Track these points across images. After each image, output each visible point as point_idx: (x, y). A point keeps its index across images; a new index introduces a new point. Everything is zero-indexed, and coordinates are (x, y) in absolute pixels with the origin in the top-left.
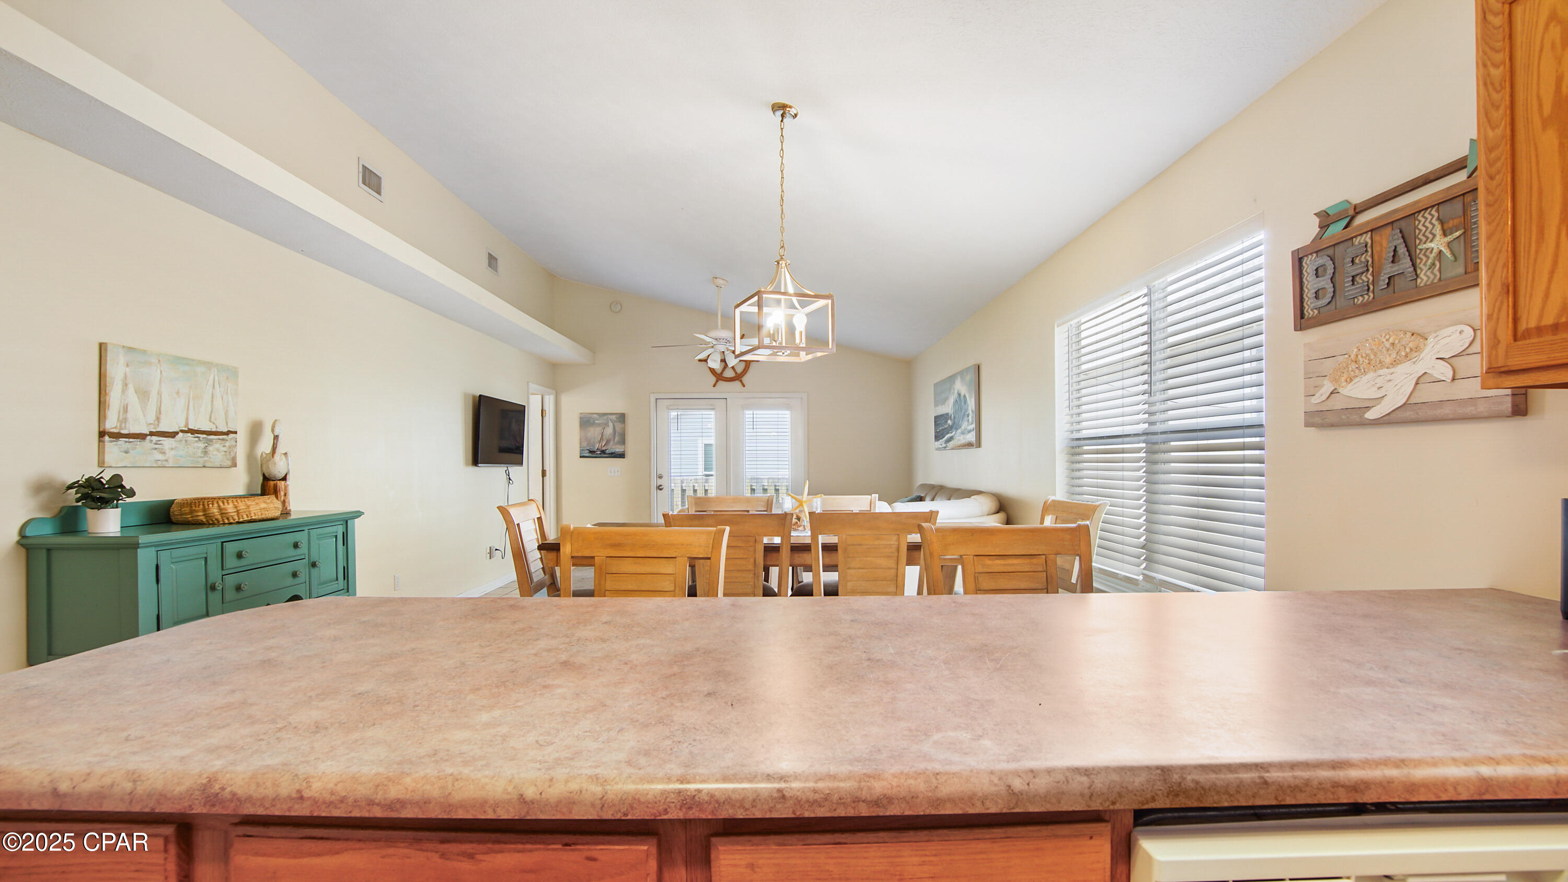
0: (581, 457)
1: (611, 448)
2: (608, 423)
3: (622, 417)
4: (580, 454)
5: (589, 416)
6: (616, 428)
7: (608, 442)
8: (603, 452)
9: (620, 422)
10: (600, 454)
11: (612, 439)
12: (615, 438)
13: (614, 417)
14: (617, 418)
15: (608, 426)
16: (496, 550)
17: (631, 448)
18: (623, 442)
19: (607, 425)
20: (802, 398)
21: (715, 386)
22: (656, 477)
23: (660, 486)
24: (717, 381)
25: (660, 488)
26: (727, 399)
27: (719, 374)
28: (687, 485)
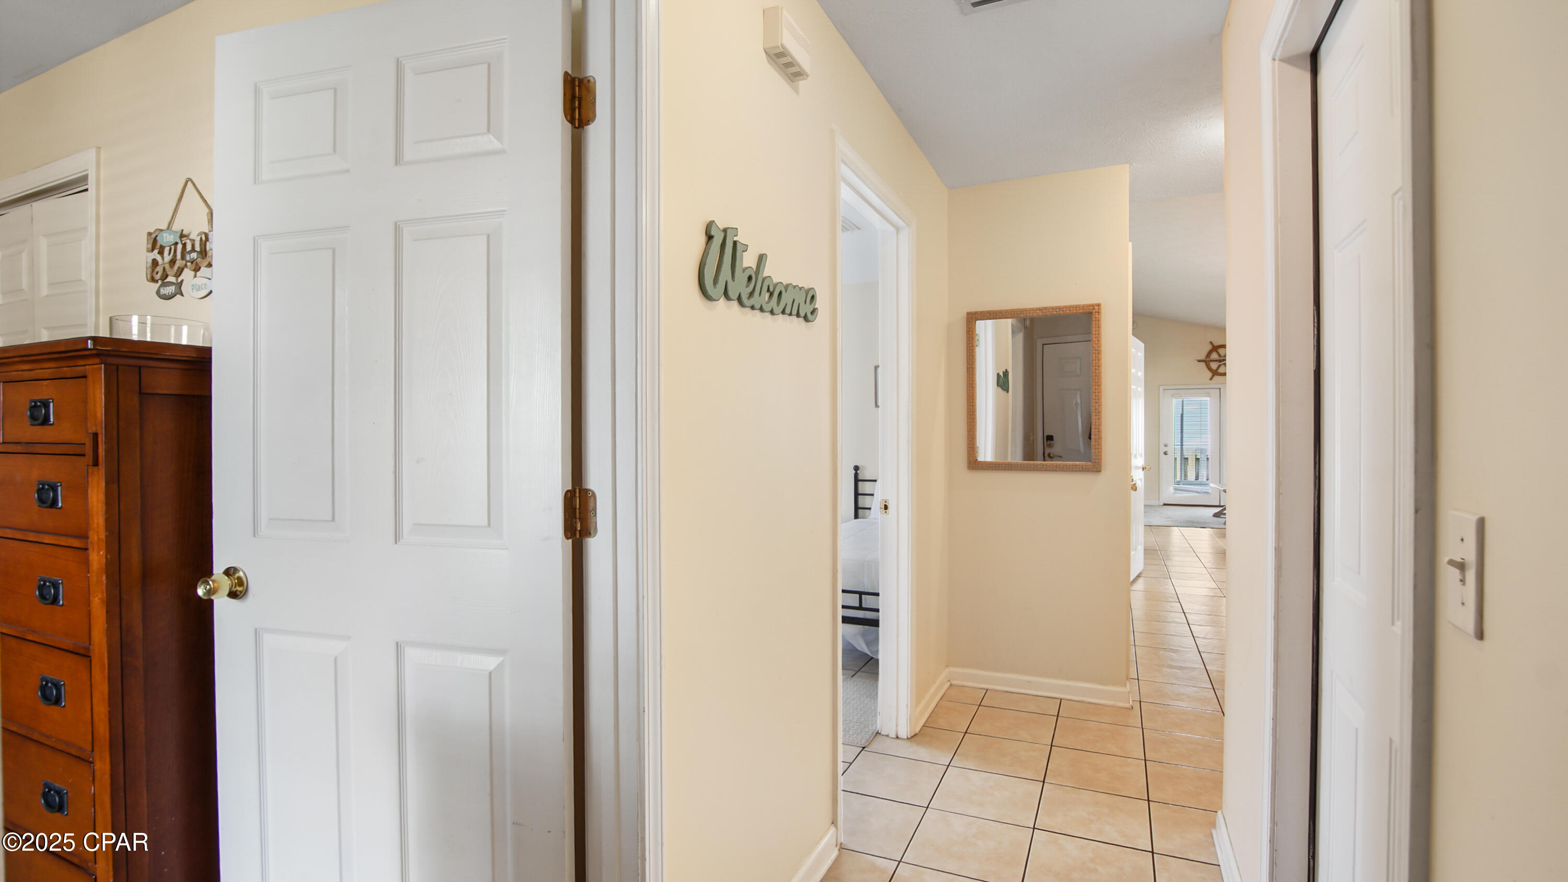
21: (1211, 379)
22: (1163, 446)
23: (1166, 452)
24: (1213, 376)
25: (1165, 453)
26: (1221, 389)
27: (1215, 371)
28: (1185, 457)
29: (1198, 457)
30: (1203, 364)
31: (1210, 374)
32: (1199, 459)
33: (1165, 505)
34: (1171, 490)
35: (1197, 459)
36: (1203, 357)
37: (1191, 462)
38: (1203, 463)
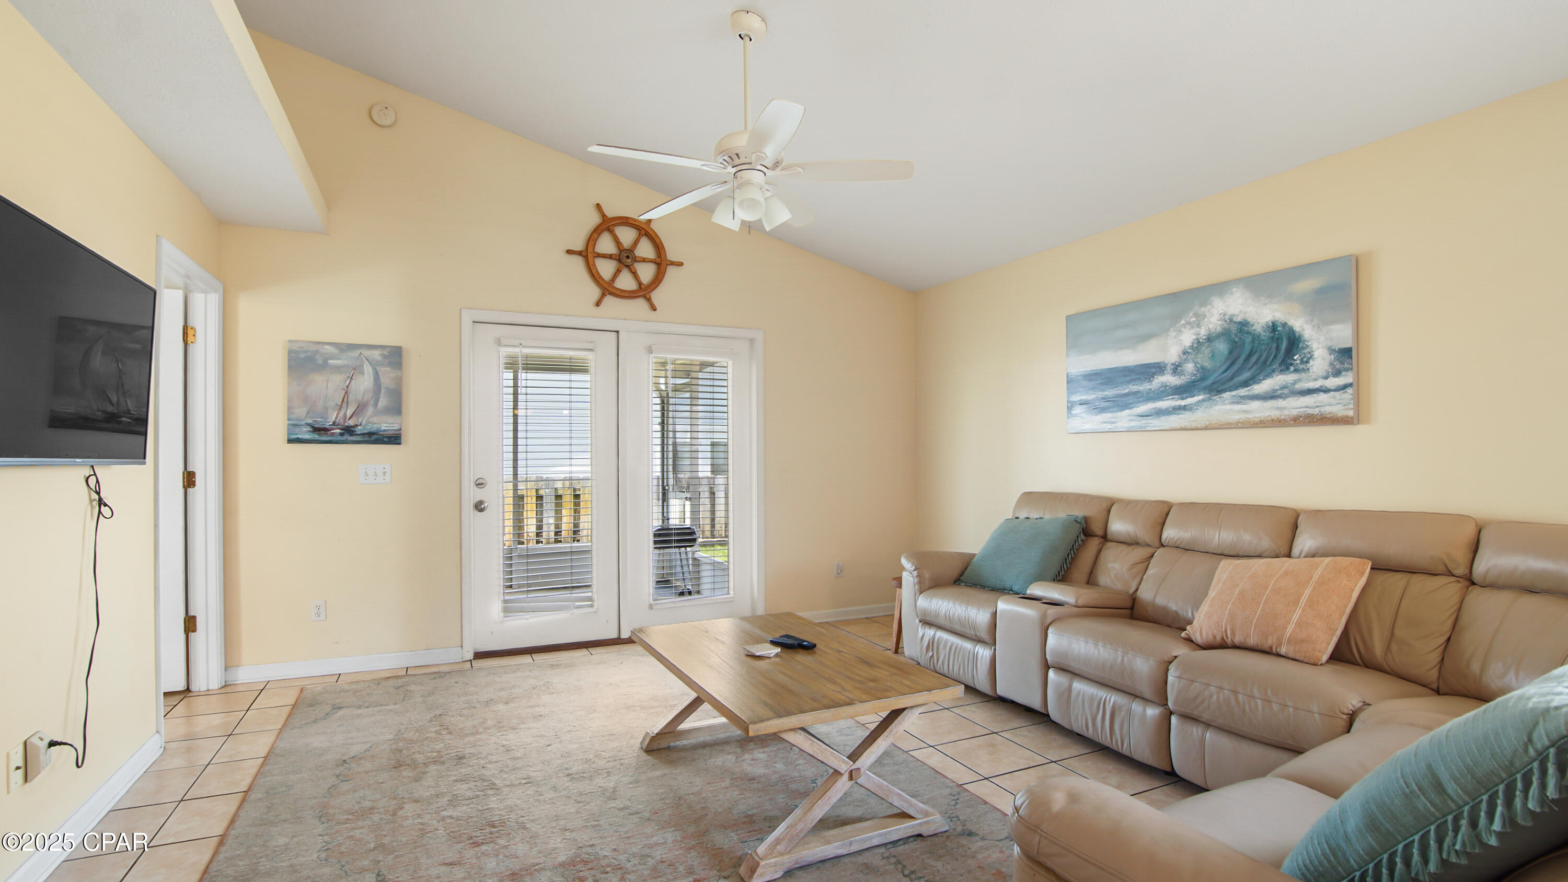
0: (290, 441)
1: (368, 422)
2: (361, 366)
3: (395, 356)
4: (289, 434)
5: (315, 347)
6: (382, 380)
7: (361, 408)
8: (349, 430)
9: (390, 364)
10: (341, 434)
11: (372, 402)
12: (377, 401)
13: (376, 355)
14: (385, 357)
15: (363, 373)
17: (414, 423)
18: (396, 409)
19: (357, 369)
20: (752, 341)
21: (598, 304)
22: (472, 484)
23: (481, 502)
24: (603, 295)
25: (479, 507)
26: (620, 333)
27: (608, 283)
30: (579, 262)
31: (594, 292)
32: (561, 496)
33: (480, 655)
34: (496, 607)
36: (579, 246)
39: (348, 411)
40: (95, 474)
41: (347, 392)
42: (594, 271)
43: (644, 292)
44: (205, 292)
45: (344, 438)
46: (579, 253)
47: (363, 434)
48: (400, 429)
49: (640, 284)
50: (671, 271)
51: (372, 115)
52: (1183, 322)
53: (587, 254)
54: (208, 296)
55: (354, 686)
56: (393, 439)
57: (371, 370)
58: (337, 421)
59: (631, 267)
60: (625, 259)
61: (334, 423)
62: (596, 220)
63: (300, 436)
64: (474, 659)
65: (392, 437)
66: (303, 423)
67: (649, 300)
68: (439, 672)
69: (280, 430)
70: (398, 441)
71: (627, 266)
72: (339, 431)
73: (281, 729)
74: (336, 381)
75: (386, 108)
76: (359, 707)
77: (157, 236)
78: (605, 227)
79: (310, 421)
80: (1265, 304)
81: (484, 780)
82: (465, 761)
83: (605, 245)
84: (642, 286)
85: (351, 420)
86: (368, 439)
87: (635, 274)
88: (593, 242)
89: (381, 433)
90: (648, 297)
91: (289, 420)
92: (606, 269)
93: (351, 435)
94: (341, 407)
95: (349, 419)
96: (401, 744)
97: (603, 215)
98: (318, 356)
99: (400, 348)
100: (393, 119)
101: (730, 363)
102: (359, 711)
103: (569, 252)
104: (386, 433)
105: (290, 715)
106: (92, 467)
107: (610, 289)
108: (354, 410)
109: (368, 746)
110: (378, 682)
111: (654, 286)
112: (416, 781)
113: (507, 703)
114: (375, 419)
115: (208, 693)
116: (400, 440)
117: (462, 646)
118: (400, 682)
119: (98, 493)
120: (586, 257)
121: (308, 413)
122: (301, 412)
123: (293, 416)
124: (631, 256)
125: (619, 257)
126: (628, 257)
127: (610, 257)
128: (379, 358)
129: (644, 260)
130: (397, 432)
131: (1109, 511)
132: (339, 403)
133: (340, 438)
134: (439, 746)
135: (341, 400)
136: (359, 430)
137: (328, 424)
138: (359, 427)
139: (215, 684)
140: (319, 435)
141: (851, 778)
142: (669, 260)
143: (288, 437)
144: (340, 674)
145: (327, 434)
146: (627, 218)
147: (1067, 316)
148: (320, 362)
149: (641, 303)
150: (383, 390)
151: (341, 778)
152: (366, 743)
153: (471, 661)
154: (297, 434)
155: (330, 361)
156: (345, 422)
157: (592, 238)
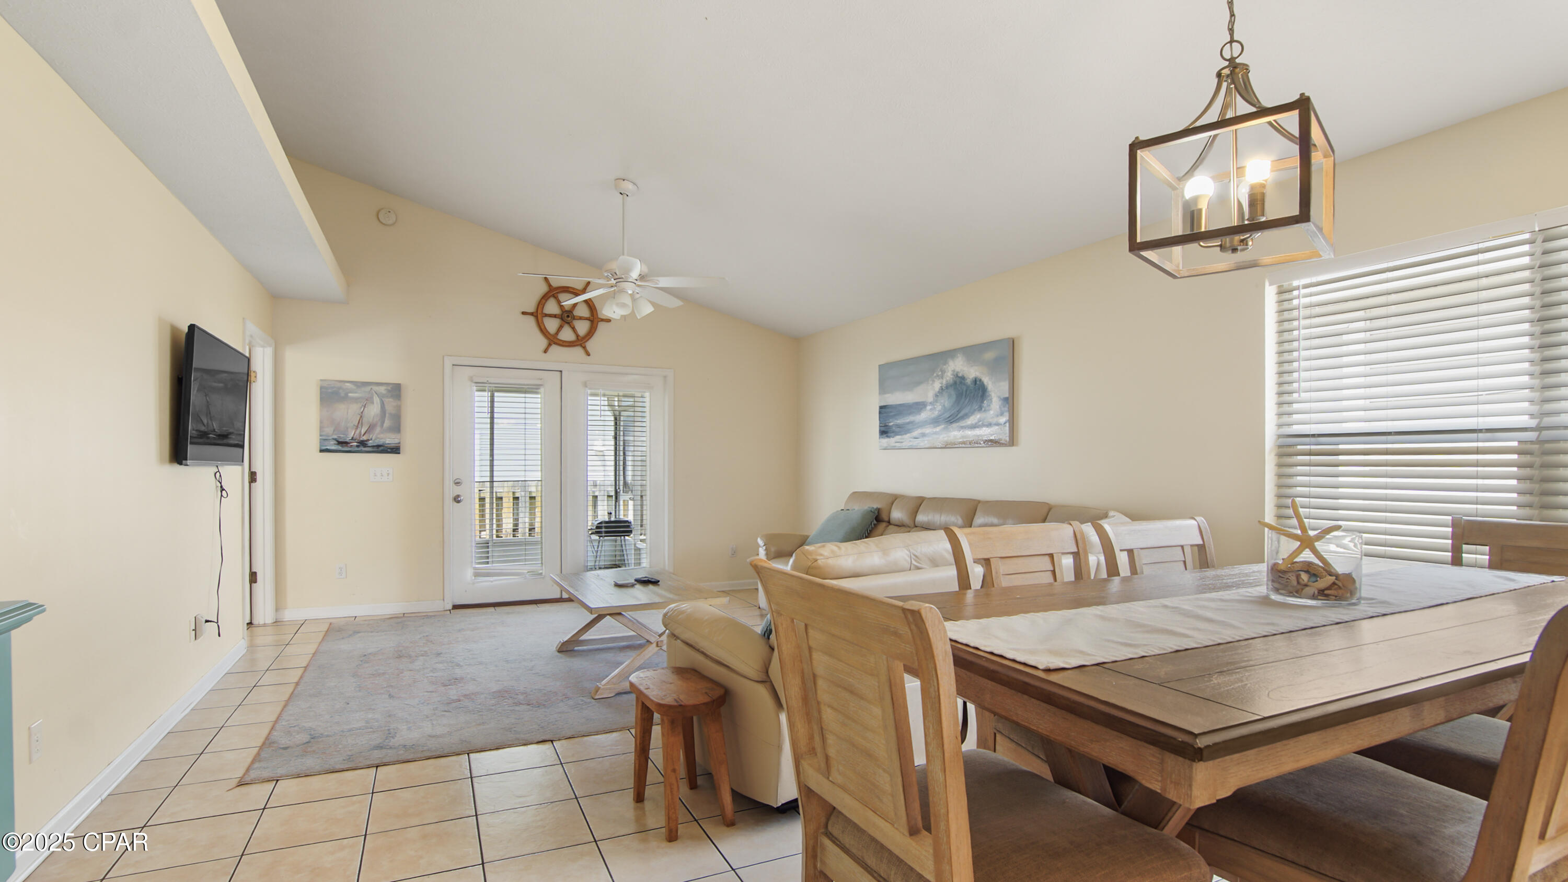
0: (321, 451)
1: (377, 438)
2: (372, 398)
3: (396, 390)
4: (321, 446)
5: (339, 385)
6: (387, 407)
7: (371, 428)
8: (363, 443)
9: (392, 397)
10: (358, 446)
11: (379, 424)
12: (383, 422)
13: (382, 389)
14: (389, 391)
15: (373, 403)
16: (207, 621)
17: (409, 438)
18: (397, 428)
19: (369, 400)
20: (665, 377)
21: (545, 351)
22: (452, 483)
23: (458, 496)
24: (550, 345)
25: (457, 499)
26: (563, 372)
27: (553, 336)
28: (499, 495)
29: (517, 495)
30: (531, 320)
31: (543, 342)
33: (456, 607)
34: (469, 573)
35: (516, 499)
36: (531, 308)
37: (507, 504)
38: (524, 504)
39: (363, 430)
40: (219, 471)
41: (361, 417)
42: (542, 327)
43: (580, 342)
44: (263, 347)
45: (359, 449)
46: (532, 314)
47: (373, 446)
48: (399, 443)
49: (577, 336)
50: (602, 326)
51: (379, 217)
52: (935, 375)
53: (538, 315)
54: (266, 349)
55: (366, 622)
56: (394, 450)
57: (378, 399)
58: (355, 437)
59: (571, 324)
60: (566, 318)
61: (353, 438)
62: (544, 289)
63: (328, 448)
64: (452, 609)
65: (394, 449)
66: (330, 438)
67: (584, 348)
68: (427, 616)
69: (315, 444)
70: (398, 452)
71: (568, 323)
72: (356, 444)
73: (320, 642)
74: (355, 408)
75: (389, 212)
76: (372, 632)
77: (244, 319)
78: (551, 294)
79: (335, 437)
80: (972, 366)
81: (452, 663)
82: (441, 655)
83: (551, 307)
84: (579, 338)
85: (364, 436)
86: (376, 450)
87: (574, 329)
88: (542, 306)
89: (386, 446)
90: (584, 346)
91: (321, 436)
92: (552, 325)
93: (365, 447)
94: (357, 427)
95: (363, 435)
96: (400, 648)
97: (550, 285)
98: (341, 391)
99: (400, 384)
100: (395, 219)
101: (647, 395)
102: (372, 634)
103: (524, 313)
104: (389, 445)
105: (325, 636)
106: (217, 466)
107: (554, 340)
108: (366, 429)
109: (379, 649)
110: (384, 620)
111: (589, 337)
112: (411, 663)
113: (473, 631)
114: (382, 436)
115: (265, 625)
116: (399, 450)
117: (444, 600)
118: (399, 620)
119: (221, 483)
120: (536, 317)
121: (334, 431)
122: (329, 430)
123: (323, 433)
124: (570, 316)
125: (562, 317)
126: (568, 316)
127: (555, 316)
128: (384, 392)
129: (581, 318)
130: (397, 445)
131: (892, 504)
132: (356, 424)
133: (357, 449)
134: (426, 649)
135: (358, 422)
136: (370, 443)
137: (348, 439)
138: (370, 442)
139: (269, 620)
140: (342, 446)
141: (657, 646)
142: (600, 318)
143: (320, 448)
144: (356, 617)
145: (348, 446)
146: (568, 287)
147: (879, 366)
148: (342, 395)
149: (578, 351)
150: (387, 415)
151: (363, 662)
152: (378, 648)
153: (450, 610)
154: (326, 446)
155: (350, 395)
156: (360, 438)
157: (541, 303)
